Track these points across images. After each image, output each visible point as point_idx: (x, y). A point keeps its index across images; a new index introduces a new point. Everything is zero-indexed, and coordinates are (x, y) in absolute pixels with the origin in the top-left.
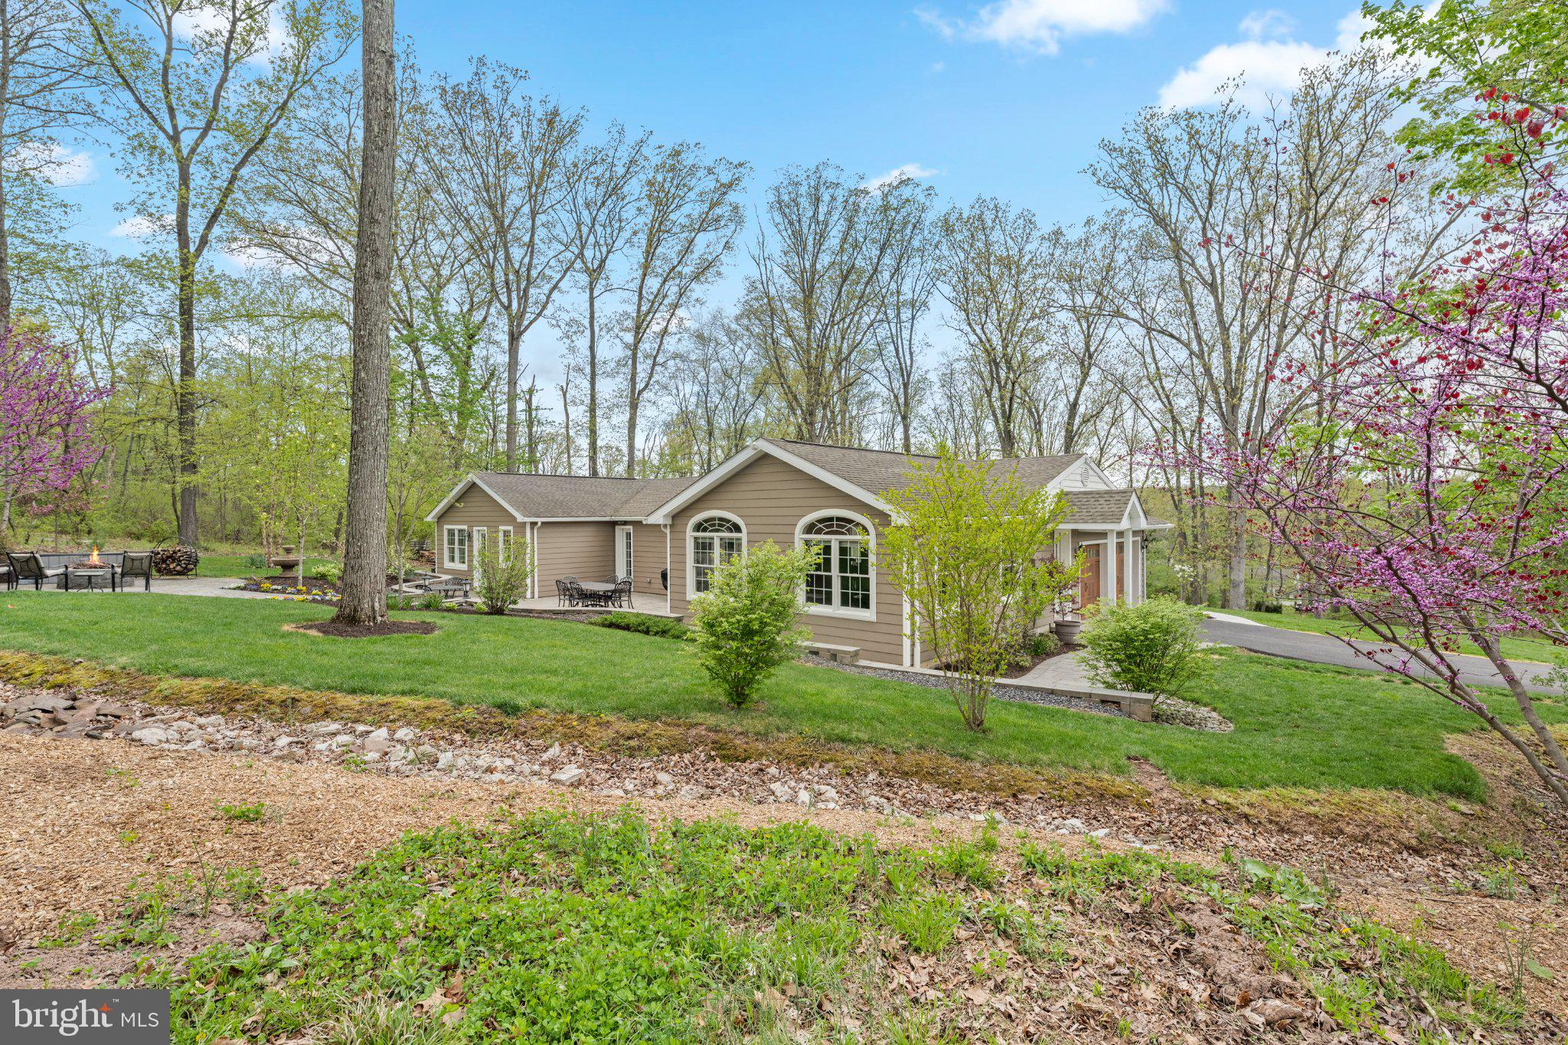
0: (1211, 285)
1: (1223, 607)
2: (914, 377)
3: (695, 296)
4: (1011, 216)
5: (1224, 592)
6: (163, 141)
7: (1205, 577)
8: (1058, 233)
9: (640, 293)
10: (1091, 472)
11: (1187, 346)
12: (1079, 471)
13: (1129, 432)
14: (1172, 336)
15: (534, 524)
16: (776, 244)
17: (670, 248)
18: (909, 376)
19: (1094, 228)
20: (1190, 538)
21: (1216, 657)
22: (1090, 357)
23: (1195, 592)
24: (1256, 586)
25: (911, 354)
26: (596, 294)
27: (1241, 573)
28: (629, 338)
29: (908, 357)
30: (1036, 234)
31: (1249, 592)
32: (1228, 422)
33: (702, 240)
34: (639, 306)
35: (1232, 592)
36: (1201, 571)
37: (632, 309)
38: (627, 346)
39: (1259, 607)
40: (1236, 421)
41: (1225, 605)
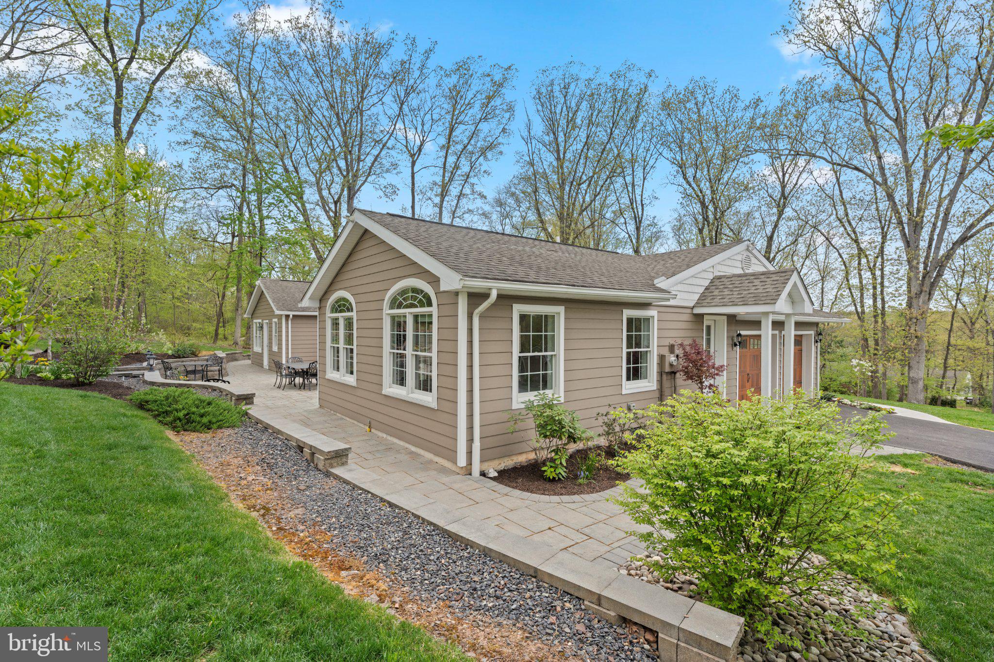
0: (896, 120)
1: (901, 400)
2: (645, 223)
3: (483, 169)
4: (719, 92)
5: (902, 388)
6: (103, 65)
7: (884, 374)
8: (757, 102)
9: (444, 168)
10: (754, 260)
11: (871, 176)
12: (739, 257)
13: (821, 265)
14: (856, 169)
15: (287, 316)
16: (539, 127)
17: (461, 133)
18: (640, 222)
19: (788, 97)
20: (871, 343)
21: (898, 469)
22: (785, 198)
23: (875, 386)
24: (933, 383)
25: (642, 205)
26: (416, 169)
27: (920, 373)
28: (437, 200)
29: (640, 207)
30: (741, 105)
31: (926, 388)
32: (910, 243)
33: (484, 127)
34: (444, 176)
35: (911, 387)
36: (881, 369)
37: (439, 179)
38: (435, 205)
39: (934, 401)
40: (917, 240)
41: (902, 398)
